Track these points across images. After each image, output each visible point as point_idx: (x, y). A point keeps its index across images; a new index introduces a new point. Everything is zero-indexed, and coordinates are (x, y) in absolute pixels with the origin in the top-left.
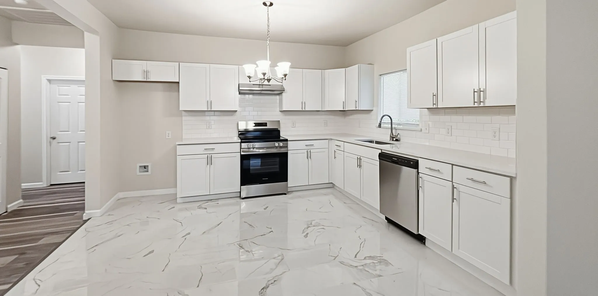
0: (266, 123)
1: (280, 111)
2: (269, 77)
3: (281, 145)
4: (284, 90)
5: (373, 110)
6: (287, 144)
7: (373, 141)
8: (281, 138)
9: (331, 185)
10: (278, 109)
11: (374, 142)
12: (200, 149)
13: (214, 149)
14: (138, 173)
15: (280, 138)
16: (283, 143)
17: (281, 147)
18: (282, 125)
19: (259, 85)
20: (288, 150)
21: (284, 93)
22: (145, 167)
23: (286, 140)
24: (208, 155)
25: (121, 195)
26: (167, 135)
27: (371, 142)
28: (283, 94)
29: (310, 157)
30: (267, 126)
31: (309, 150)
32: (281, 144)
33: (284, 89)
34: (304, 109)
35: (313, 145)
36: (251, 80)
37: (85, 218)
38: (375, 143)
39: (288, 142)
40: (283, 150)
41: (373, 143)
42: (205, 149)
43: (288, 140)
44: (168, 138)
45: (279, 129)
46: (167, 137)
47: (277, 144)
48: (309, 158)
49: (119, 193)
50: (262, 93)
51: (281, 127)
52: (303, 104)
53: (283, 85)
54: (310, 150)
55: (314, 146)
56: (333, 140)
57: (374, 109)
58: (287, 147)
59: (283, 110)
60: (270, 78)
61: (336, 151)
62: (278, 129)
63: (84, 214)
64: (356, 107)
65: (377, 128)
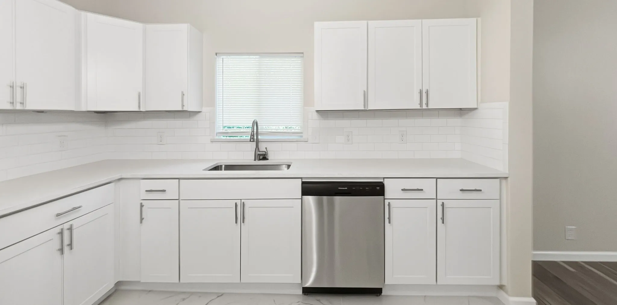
5: (200, 112)
7: (221, 166)
11: (223, 166)
31: (67, 225)
38: (225, 170)
41: (222, 170)
48: (66, 249)
57: (204, 109)
61: (144, 202)
64: (183, 106)
65: (211, 142)
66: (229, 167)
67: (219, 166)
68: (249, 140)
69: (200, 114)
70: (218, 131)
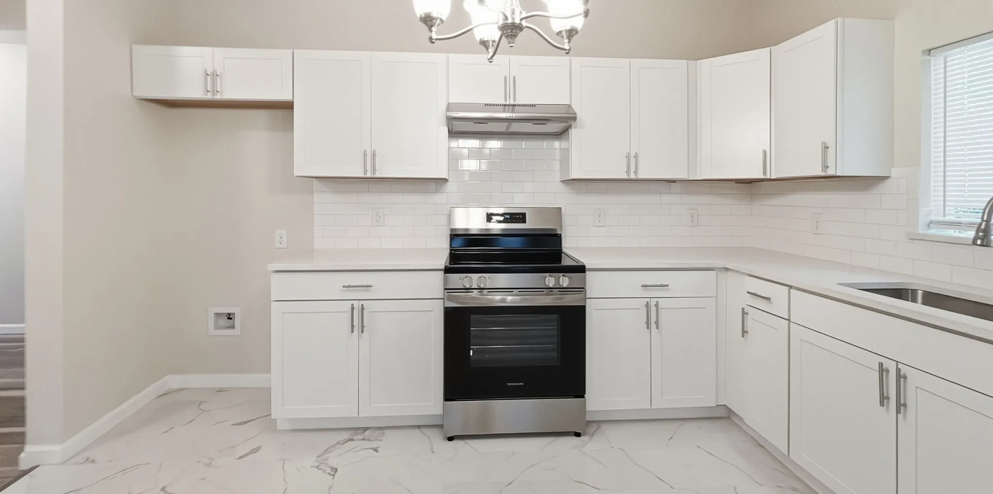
0: (524, 215)
1: (563, 182)
2: (513, 13)
3: (565, 285)
4: (575, 119)
5: (888, 177)
6: (584, 281)
7: (914, 292)
8: (566, 262)
9: (722, 413)
10: (557, 177)
11: (920, 293)
12: (333, 285)
13: (371, 286)
14: (212, 332)
15: (560, 260)
16: (570, 278)
17: (563, 290)
18: (566, 220)
19: (505, 105)
20: (585, 299)
21: (576, 127)
22: (230, 317)
23: (581, 269)
24: (353, 305)
25: (173, 381)
26: (277, 238)
27: (898, 293)
28: (573, 132)
29: (657, 323)
30: (524, 222)
31: (653, 302)
32: (565, 281)
33: (575, 114)
34: (633, 176)
35: (667, 286)
36: (434, 36)
37: (23, 466)
38: (925, 303)
39: (587, 273)
40: (569, 300)
41: (914, 300)
42: (343, 287)
43: (587, 267)
44: (281, 246)
45: (559, 232)
46: (277, 245)
47: (550, 280)
48: (653, 326)
49: (168, 378)
50: (512, 130)
51: (563, 224)
52: (632, 159)
53: (573, 106)
54: (657, 302)
55: (669, 290)
56: (730, 273)
57: (894, 172)
58: (582, 289)
59: (570, 178)
60: (517, 21)
61: (747, 309)
62: (555, 230)
63: (22, 455)
64: (825, 167)
65: (910, 240)
66: (934, 299)
67: (908, 289)
68: (970, 242)
69: (887, 182)
70: (933, 218)
